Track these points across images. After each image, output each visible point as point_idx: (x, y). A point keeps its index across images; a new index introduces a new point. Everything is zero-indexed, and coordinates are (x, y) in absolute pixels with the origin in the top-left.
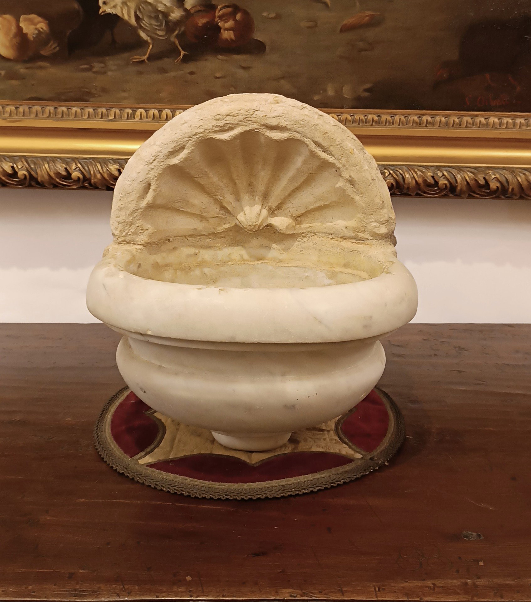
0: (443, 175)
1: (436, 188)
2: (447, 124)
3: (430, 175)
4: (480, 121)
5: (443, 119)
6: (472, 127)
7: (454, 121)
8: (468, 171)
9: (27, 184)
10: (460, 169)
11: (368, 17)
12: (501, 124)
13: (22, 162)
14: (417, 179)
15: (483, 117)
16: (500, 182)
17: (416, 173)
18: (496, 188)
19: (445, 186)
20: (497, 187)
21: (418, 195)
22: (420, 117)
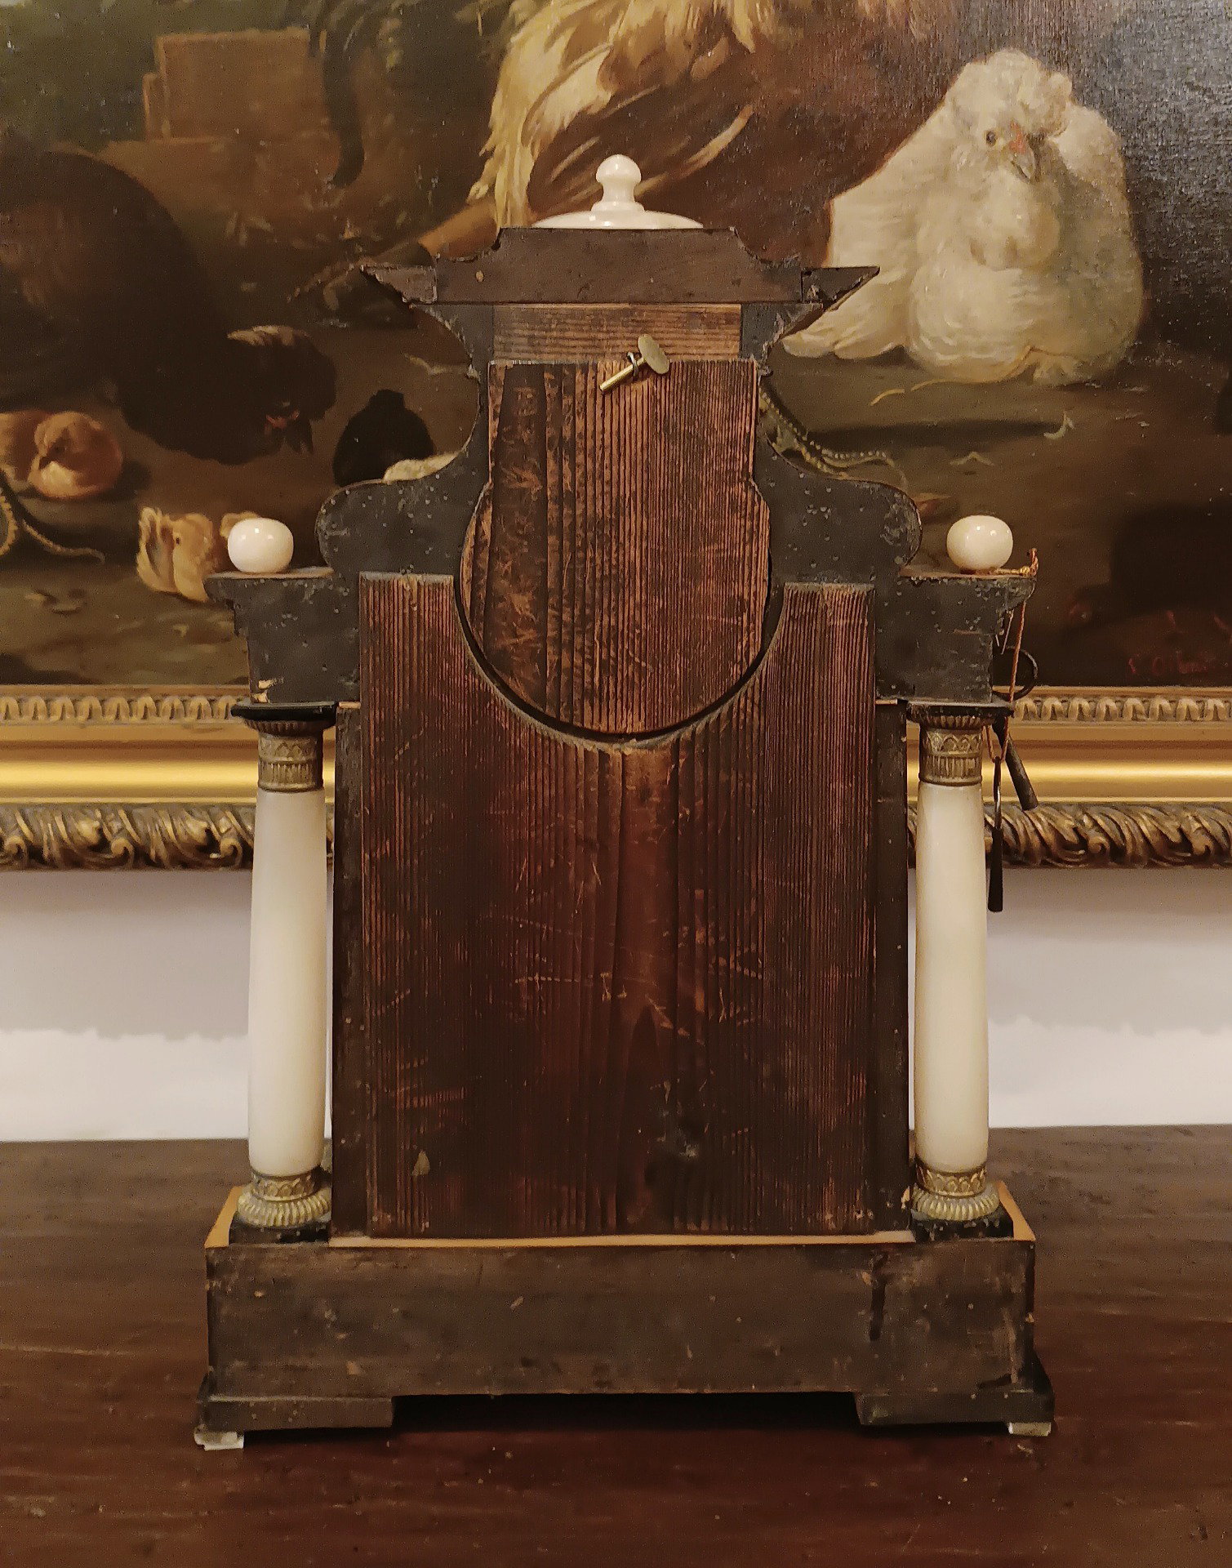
0: (1095, 823)
1: (1081, 852)
2: (1094, 714)
3: (1069, 826)
4: (1161, 707)
5: (1085, 704)
6: (1144, 720)
7: (1107, 707)
8: (1147, 815)
9: (238, 861)
10: (1127, 809)
11: (926, 505)
12: (1202, 713)
13: (227, 817)
14: (1043, 834)
15: (1165, 698)
16: (1212, 837)
17: (1039, 820)
18: (1204, 848)
19: (1100, 848)
20: (1207, 847)
21: (1045, 864)
22: (1039, 701)
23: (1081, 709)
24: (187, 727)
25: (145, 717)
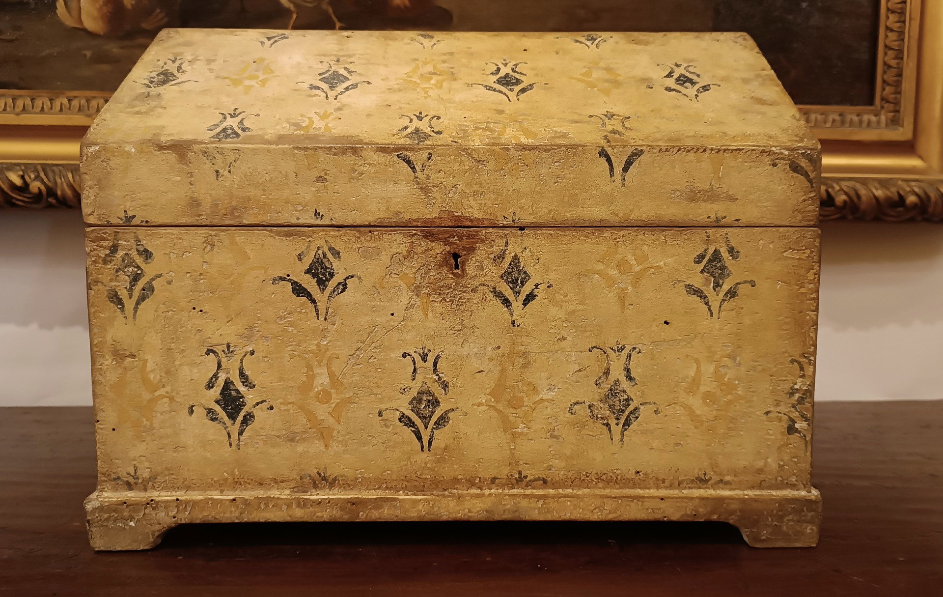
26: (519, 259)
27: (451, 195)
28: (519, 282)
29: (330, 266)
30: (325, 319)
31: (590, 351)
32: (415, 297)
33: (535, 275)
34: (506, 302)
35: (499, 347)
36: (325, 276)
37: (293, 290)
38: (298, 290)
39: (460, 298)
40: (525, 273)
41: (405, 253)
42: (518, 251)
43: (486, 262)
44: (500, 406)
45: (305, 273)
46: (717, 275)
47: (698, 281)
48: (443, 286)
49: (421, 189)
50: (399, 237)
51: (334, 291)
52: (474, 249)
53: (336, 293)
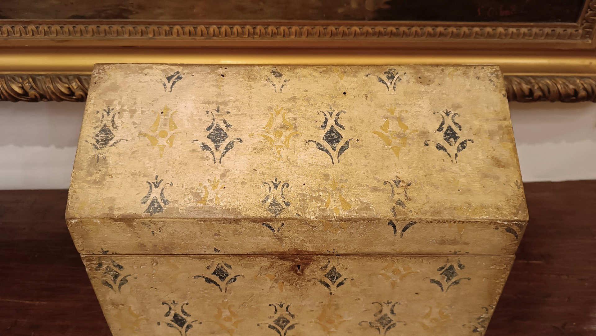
2: (458, 35)
4: (488, 32)
5: (455, 30)
6: (480, 38)
7: (464, 32)
15: (491, 28)
22: (434, 28)
23: (452, 32)
24: (52, 40)
25: (33, 35)
26: (335, 268)
27: (296, 241)
28: (335, 277)
29: (226, 271)
30: (226, 292)
31: (372, 303)
32: (275, 283)
33: (344, 274)
34: (327, 285)
35: (322, 302)
36: (224, 275)
37: (206, 281)
38: (208, 281)
39: (301, 284)
40: (339, 274)
41: (269, 266)
42: (335, 265)
43: (316, 269)
44: (322, 323)
45: (212, 274)
46: (449, 275)
47: (438, 278)
48: (291, 279)
49: (278, 239)
50: (265, 259)
51: (229, 281)
52: (310, 264)
53: (230, 282)
